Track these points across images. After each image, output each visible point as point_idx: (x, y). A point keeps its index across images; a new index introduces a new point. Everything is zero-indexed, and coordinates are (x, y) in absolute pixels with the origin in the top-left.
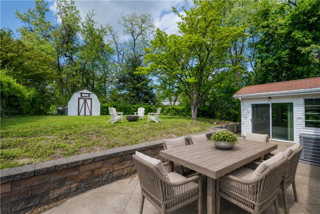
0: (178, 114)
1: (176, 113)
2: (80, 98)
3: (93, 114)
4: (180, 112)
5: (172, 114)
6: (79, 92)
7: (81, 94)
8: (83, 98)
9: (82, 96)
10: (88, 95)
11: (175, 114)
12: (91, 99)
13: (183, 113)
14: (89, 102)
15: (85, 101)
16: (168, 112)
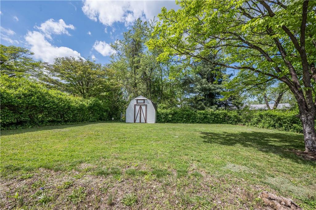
0: (281, 125)
1: (277, 125)
2: (136, 105)
3: (148, 121)
4: (285, 123)
5: (267, 125)
6: (135, 99)
7: (137, 100)
8: (139, 105)
9: (138, 102)
10: (143, 101)
11: (274, 126)
12: (146, 106)
13: (294, 125)
14: (144, 108)
15: (141, 107)
16: (259, 121)
